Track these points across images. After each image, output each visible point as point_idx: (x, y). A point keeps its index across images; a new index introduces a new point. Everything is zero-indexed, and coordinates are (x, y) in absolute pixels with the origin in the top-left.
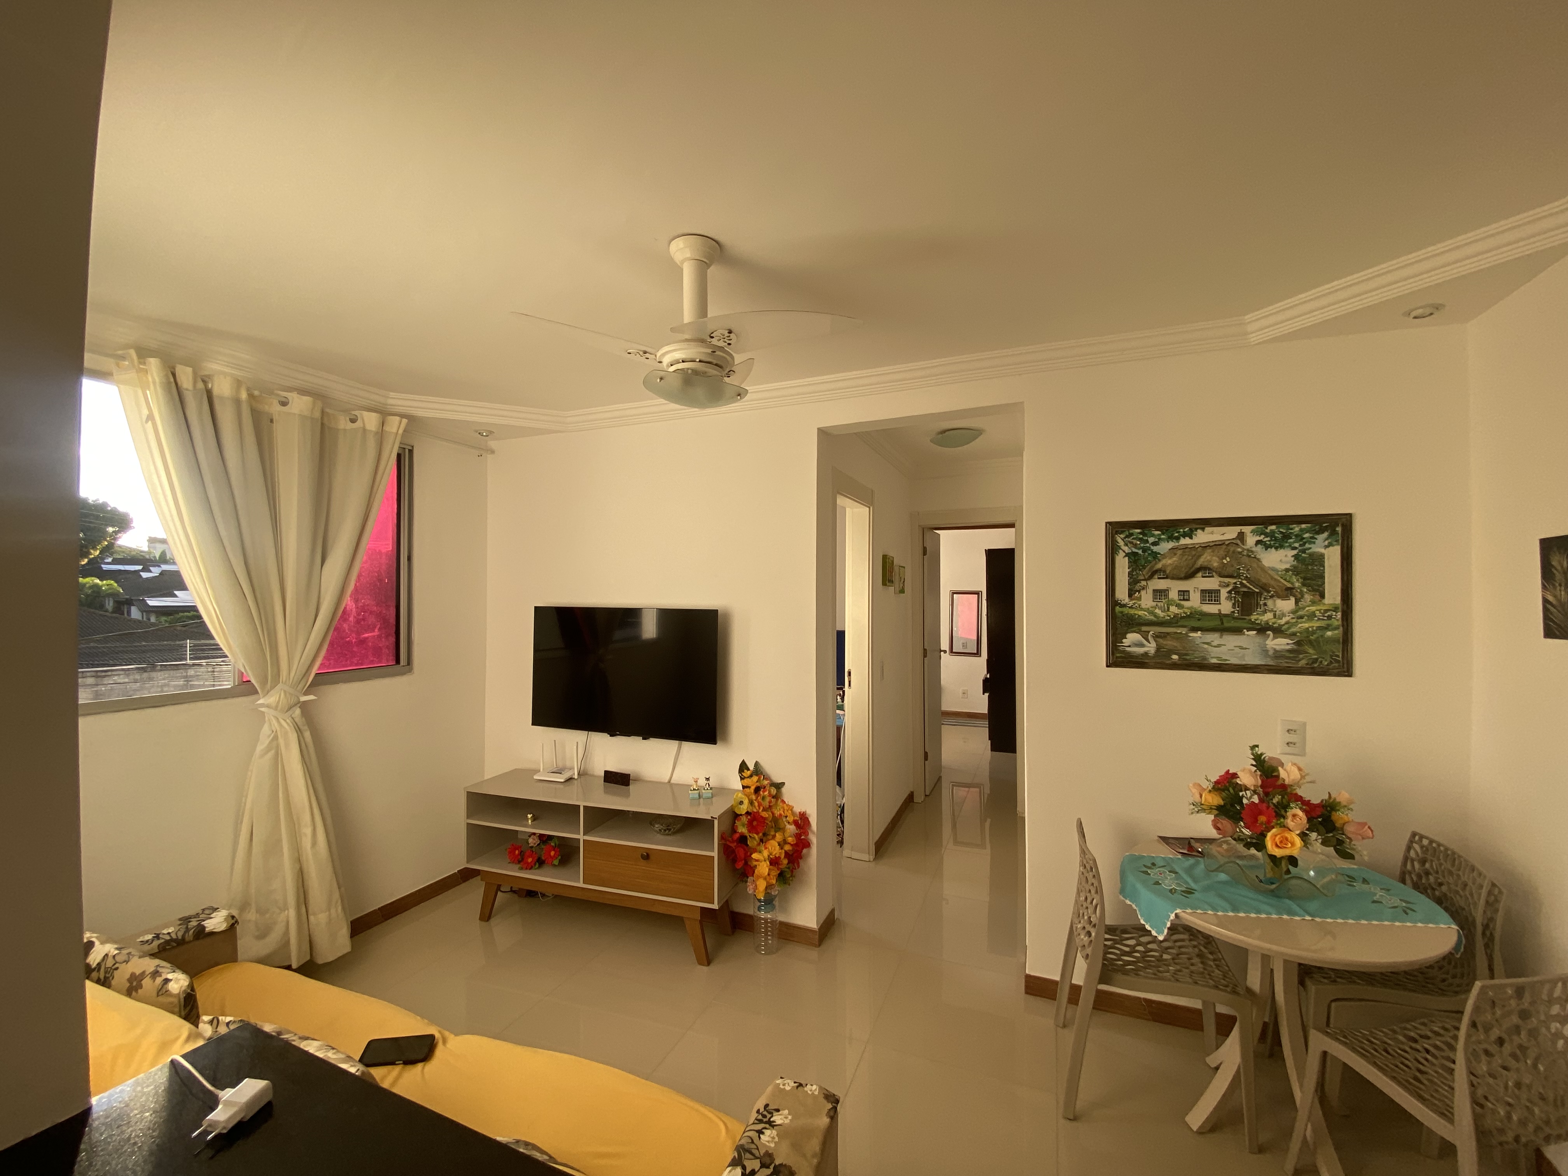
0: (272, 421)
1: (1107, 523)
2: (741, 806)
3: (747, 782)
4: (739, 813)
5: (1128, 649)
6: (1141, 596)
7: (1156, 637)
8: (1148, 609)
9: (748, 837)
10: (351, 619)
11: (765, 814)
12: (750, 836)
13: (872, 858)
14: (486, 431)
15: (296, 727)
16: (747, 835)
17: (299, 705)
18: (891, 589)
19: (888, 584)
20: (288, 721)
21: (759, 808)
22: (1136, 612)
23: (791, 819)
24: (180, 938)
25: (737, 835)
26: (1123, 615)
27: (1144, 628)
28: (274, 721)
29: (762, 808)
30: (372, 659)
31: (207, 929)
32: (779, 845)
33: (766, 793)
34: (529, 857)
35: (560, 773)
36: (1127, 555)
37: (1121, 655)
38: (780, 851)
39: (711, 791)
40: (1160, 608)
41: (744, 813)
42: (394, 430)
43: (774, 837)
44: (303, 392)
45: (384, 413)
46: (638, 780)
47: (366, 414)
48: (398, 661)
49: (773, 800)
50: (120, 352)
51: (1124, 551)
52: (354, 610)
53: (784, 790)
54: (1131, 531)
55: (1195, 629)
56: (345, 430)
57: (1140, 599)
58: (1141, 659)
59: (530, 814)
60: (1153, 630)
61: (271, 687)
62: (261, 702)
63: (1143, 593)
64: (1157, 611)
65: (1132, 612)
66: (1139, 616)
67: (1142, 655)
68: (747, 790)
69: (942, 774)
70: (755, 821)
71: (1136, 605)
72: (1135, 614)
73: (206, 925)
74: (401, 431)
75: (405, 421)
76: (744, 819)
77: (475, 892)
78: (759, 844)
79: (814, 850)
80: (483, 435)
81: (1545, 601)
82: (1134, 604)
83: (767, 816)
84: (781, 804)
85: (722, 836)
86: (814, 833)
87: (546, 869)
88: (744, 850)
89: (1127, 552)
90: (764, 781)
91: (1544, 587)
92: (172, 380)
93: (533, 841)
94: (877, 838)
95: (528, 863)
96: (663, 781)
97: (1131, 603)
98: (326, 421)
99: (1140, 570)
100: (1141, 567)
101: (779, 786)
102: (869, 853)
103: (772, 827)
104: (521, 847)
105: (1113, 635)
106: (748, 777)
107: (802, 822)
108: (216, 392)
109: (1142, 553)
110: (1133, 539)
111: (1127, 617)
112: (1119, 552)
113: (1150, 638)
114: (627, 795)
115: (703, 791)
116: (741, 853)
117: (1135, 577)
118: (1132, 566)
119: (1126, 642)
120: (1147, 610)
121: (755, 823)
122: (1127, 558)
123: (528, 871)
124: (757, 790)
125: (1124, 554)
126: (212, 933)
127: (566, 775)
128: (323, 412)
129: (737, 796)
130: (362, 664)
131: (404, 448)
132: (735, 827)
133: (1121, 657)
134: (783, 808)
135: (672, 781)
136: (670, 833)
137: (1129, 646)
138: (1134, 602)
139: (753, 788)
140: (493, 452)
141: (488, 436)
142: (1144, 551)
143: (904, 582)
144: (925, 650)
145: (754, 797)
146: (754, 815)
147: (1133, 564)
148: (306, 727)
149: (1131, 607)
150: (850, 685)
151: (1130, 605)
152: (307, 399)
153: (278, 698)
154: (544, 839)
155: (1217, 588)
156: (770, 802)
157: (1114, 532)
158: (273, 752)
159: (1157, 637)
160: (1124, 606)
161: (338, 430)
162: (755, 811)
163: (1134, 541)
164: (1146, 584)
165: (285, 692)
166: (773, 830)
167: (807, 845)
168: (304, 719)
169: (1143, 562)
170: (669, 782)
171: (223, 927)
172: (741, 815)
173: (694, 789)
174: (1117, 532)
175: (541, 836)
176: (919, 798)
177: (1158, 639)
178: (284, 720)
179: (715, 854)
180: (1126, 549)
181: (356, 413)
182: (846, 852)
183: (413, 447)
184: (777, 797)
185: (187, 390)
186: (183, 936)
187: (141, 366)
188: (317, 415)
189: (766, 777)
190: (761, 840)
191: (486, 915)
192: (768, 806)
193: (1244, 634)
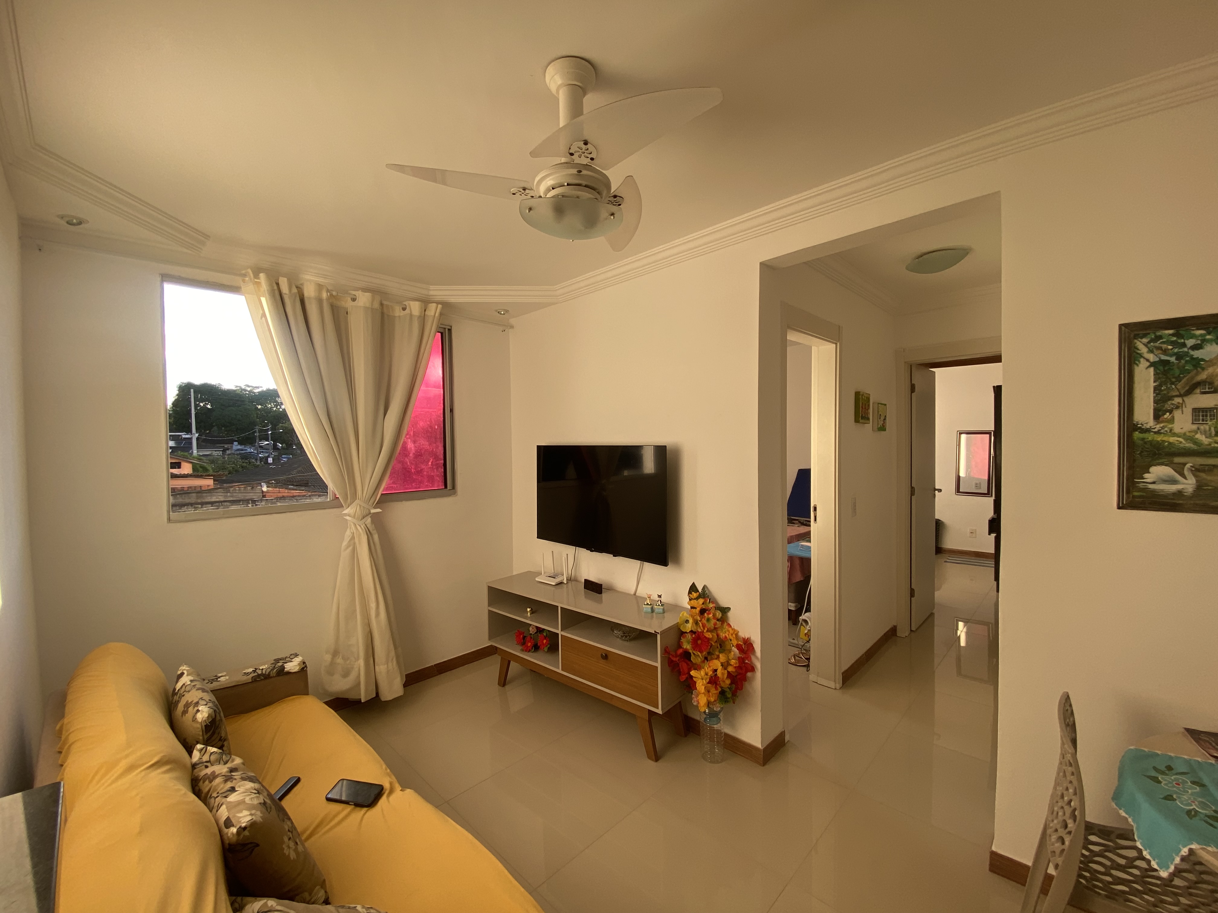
0: (347, 313)
1: (1121, 326)
2: (687, 625)
3: (694, 603)
4: (684, 631)
5: (1151, 486)
6: (1173, 417)
7: (1196, 471)
8: (1185, 434)
9: (692, 654)
10: (411, 455)
11: (709, 635)
12: (693, 653)
13: (838, 686)
14: (504, 310)
15: (367, 529)
16: (691, 651)
17: (370, 515)
18: (869, 427)
19: (861, 421)
20: (362, 526)
21: (704, 629)
22: (1165, 439)
23: (735, 642)
24: (267, 673)
25: (681, 651)
26: (1145, 443)
27: (1177, 460)
28: (353, 526)
29: (706, 629)
30: (427, 484)
31: (285, 670)
32: (722, 665)
33: (711, 616)
34: (529, 642)
35: (554, 578)
36: (1152, 364)
37: (1142, 494)
38: (723, 671)
39: (662, 607)
40: (1205, 433)
41: (688, 631)
42: (433, 314)
43: (718, 658)
44: (365, 290)
45: (425, 302)
46: (611, 589)
47: (412, 303)
48: (446, 487)
49: (718, 622)
50: (243, 272)
51: (1148, 360)
52: (413, 448)
53: (730, 614)
54: (1158, 333)
56: (399, 316)
57: (1172, 421)
58: (1172, 499)
59: (529, 608)
60: (1190, 463)
61: (350, 502)
62: (344, 512)
63: (1177, 414)
64: (1198, 436)
65: (1159, 438)
66: (1170, 443)
67: (1174, 494)
68: (694, 610)
69: (935, 611)
70: (698, 638)
71: (1166, 429)
72: (1164, 441)
73: (285, 666)
74: (437, 315)
75: (440, 306)
76: (689, 637)
77: (493, 666)
78: (703, 662)
79: (758, 674)
80: (501, 314)
82: (1163, 428)
83: (711, 636)
84: (727, 627)
85: (665, 650)
86: (757, 658)
87: (539, 654)
88: (688, 664)
89: (1152, 360)
90: (710, 604)
92: (276, 287)
93: (532, 630)
94: (845, 667)
95: (527, 647)
96: (629, 593)
97: (1158, 426)
98: (385, 310)
99: (1173, 383)
100: (1174, 380)
101: (725, 611)
102: (835, 681)
103: (718, 647)
104: (524, 633)
105: (1130, 468)
106: (695, 599)
107: (746, 647)
108: (306, 294)
109: (1175, 361)
110: (1161, 343)
111: (1151, 445)
112: (1139, 361)
113: (1186, 472)
114: (600, 601)
115: (655, 607)
116: (684, 666)
117: (1165, 392)
118: (1159, 378)
119: (1149, 477)
120: (1184, 436)
121: (699, 642)
122: (1152, 369)
123: (526, 653)
124: (703, 611)
125: (1148, 364)
126: (289, 673)
127: (558, 580)
128: (382, 304)
129: (683, 615)
130: (419, 488)
131: (445, 328)
132: (680, 643)
133: (1140, 497)
134: (729, 631)
135: (636, 594)
136: (626, 639)
137: (1154, 483)
138: (1162, 425)
139: (698, 609)
140: (512, 327)
141: (504, 314)
142: (1179, 357)
143: (885, 419)
144: (912, 488)
145: (699, 618)
146: (698, 634)
147: (1161, 376)
148: (375, 531)
149: (1158, 432)
150: (815, 520)
151: (1156, 430)
152: (368, 295)
153: (355, 510)
154: (539, 630)
156: (715, 624)
157: (1132, 336)
158: (351, 548)
159: (1198, 470)
160: (1148, 431)
161: (395, 317)
162: (700, 630)
163: (1164, 346)
164: (1181, 401)
165: (360, 506)
166: (718, 650)
167: (753, 669)
168: (373, 525)
169: (1177, 372)
170: (635, 594)
171: (296, 669)
172: (686, 632)
173: (648, 604)
174: (1136, 337)
175: (537, 627)
176: (903, 632)
177: (1198, 473)
178: (359, 526)
179: (658, 665)
180: (1152, 357)
181: (406, 303)
182: (812, 677)
183: (451, 327)
184: (723, 620)
185: (286, 294)
186: (270, 672)
187: (256, 280)
188: (376, 305)
189: (713, 601)
190: (706, 658)
191: (503, 682)
192: (713, 628)
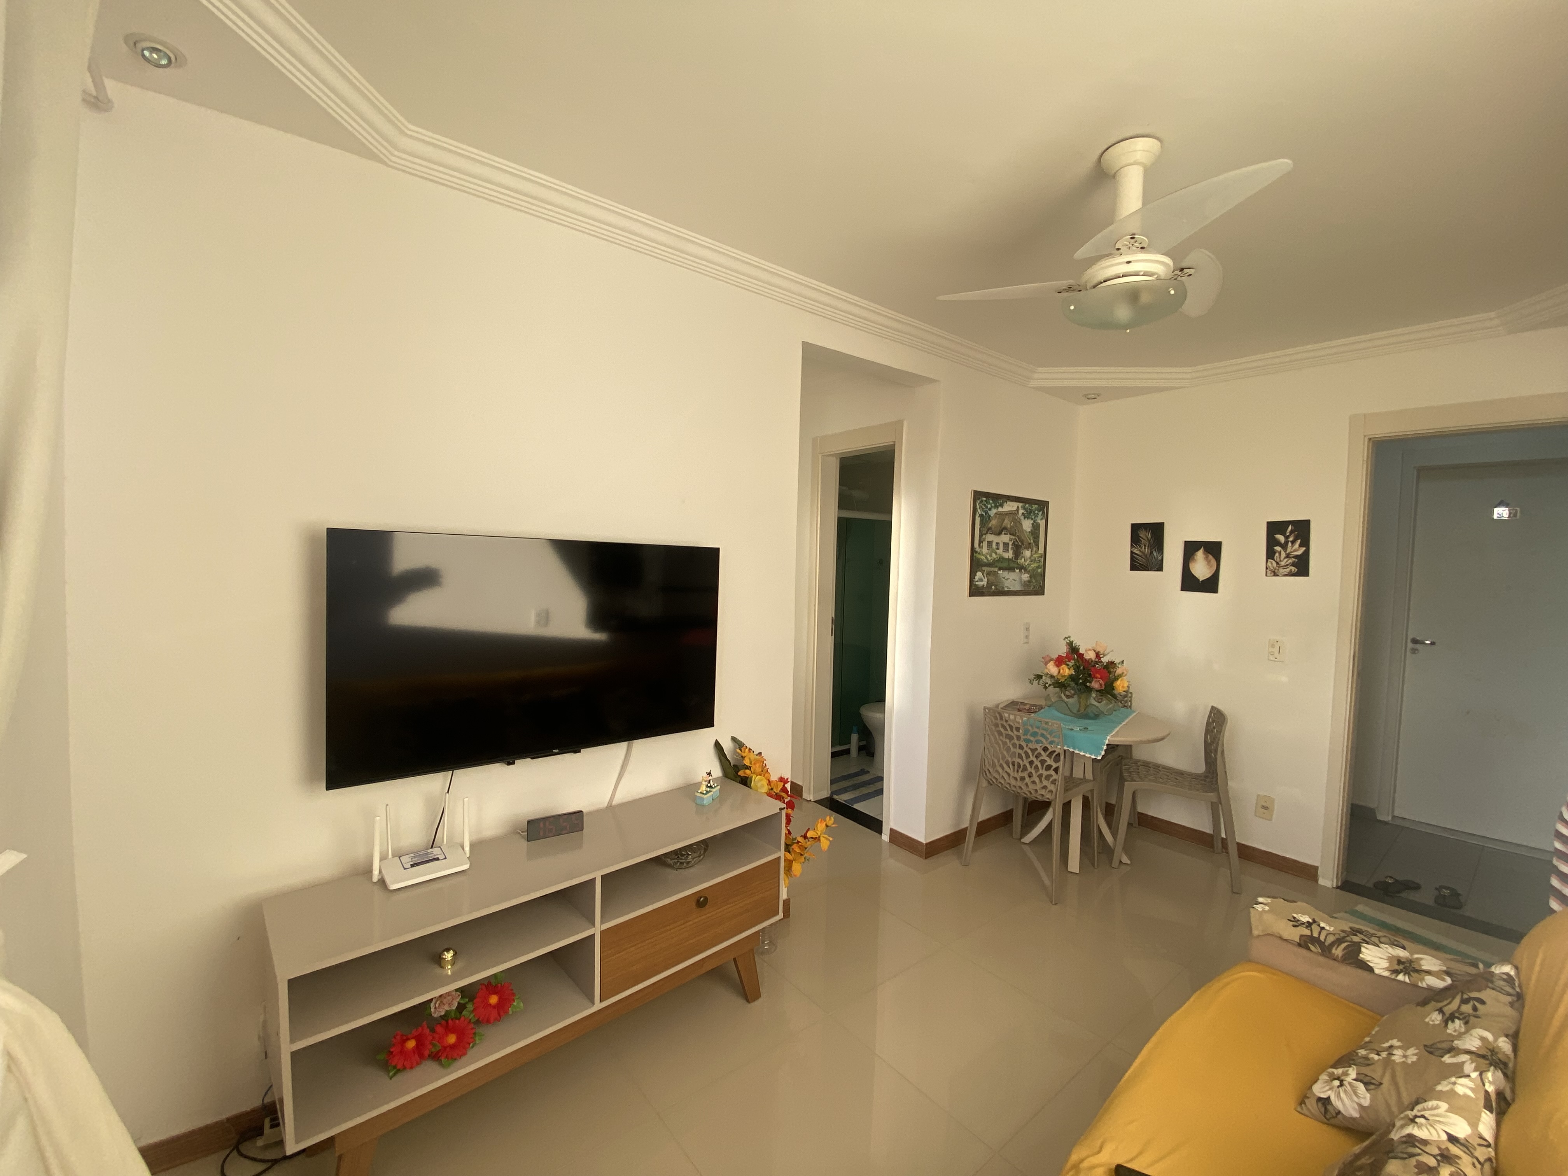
1: (973, 492)
5: (976, 583)
26: (976, 559)
27: (983, 568)
36: (979, 515)
54: (981, 499)
55: (1000, 569)
57: (982, 547)
58: (980, 590)
60: (986, 569)
63: (983, 543)
64: (988, 556)
65: (979, 556)
66: (981, 559)
67: (980, 587)
71: (981, 552)
81: (1132, 553)
91: (1132, 546)
96: (600, 807)
97: (979, 550)
99: (983, 527)
105: (972, 572)
110: (982, 504)
112: (976, 513)
113: (985, 575)
117: (981, 531)
118: (980, 524)
119: (976, 578)
120: (985, 555)
122: (979, 518)
133: (974, 588)
135: (615, 802)
137: (977, 581)
142: (985, 513)
155: (1008, 542)
157: (976, 498)
159: (987, 574)
160: (977, 552)
164: (985, 537)
169: (984, 521)
170: (610, 804)
179: (782, 852)
180: (979, 511)
193: (1015, 572)
